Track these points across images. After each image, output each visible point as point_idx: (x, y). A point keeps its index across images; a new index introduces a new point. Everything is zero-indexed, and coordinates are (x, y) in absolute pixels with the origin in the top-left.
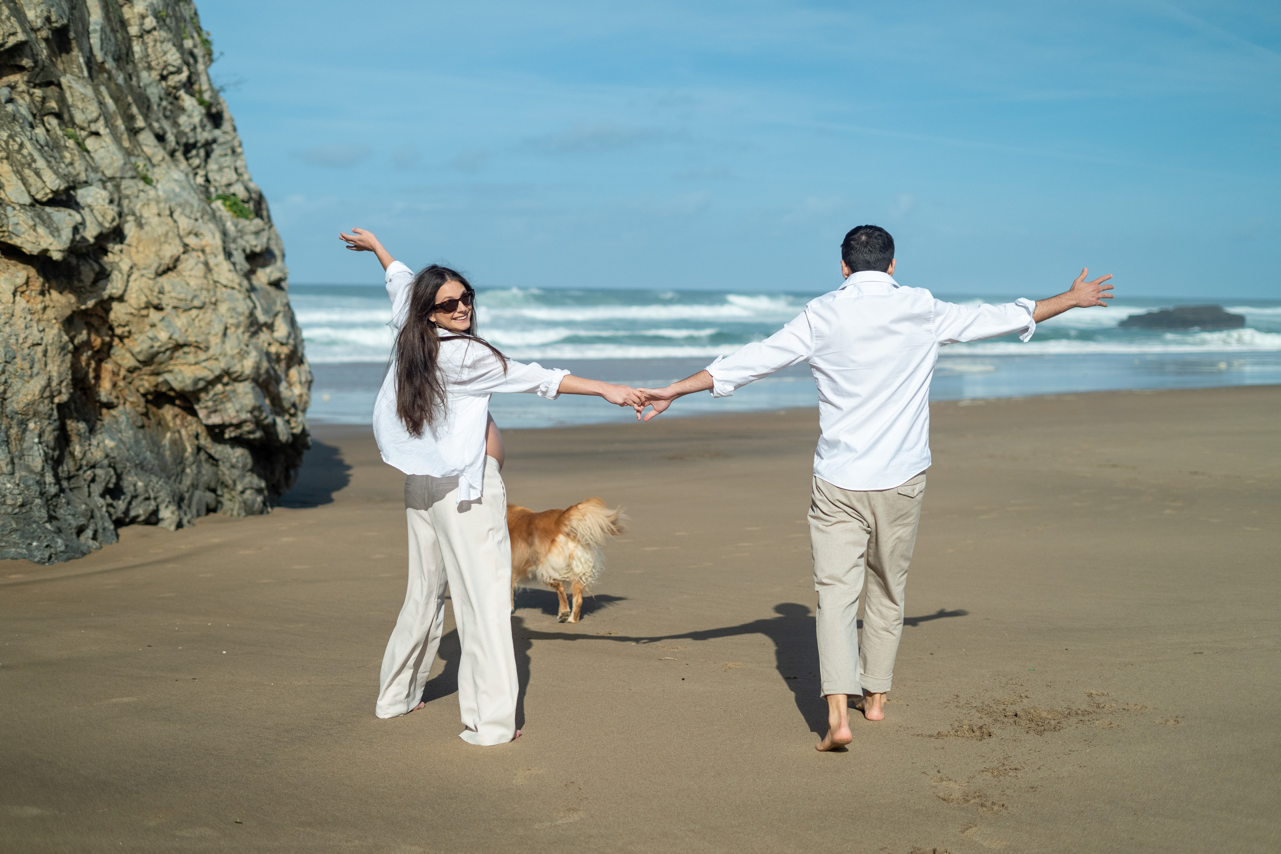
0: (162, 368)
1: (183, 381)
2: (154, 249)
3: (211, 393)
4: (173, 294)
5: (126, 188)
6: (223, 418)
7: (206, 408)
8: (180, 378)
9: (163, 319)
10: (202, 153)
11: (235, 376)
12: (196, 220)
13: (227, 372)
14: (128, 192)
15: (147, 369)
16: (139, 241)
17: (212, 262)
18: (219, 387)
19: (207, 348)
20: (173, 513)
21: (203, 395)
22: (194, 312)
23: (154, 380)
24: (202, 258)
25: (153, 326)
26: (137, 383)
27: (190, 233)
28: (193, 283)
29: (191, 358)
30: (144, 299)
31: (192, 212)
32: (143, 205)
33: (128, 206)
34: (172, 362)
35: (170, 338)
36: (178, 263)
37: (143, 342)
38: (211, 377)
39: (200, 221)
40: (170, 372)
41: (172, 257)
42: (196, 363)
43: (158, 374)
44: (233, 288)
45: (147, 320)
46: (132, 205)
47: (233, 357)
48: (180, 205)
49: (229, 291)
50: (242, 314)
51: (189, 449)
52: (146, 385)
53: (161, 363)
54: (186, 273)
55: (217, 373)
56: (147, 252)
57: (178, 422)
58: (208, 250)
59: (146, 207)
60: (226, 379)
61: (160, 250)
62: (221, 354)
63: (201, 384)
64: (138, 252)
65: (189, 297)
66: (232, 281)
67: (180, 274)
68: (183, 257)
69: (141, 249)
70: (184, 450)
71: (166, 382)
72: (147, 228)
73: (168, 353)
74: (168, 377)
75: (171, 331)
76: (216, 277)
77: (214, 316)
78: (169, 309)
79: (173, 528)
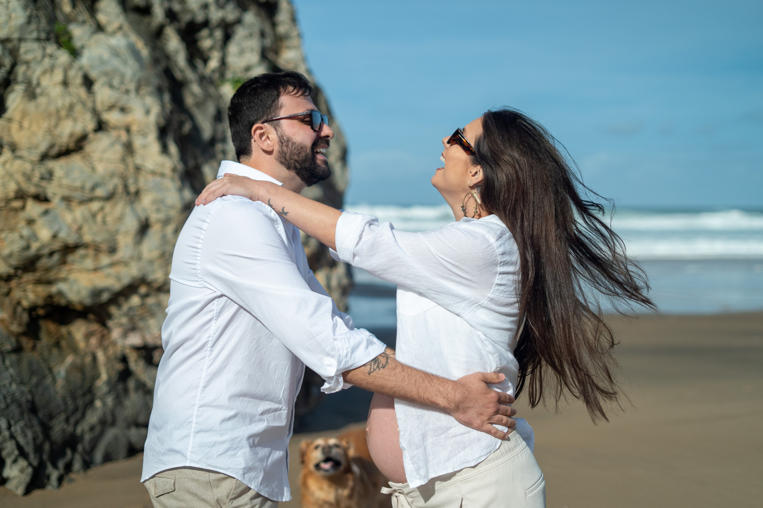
0: (52, 275)
1: (79, 292)
2: (45, 125)
3: (125, 307)
4: (65, 181)
5: (27, 52)
6: (144, 338)
7: (121, 325)
8: (75, 288)
9: (46, 212)
10: (219, 34)
11: (156, 285)
12: (127, 92)
13: (143, 281)
14: (29, 57)
15: (28, 277)
16: (24, 114)
17: (138, 142)
18: (135, 300)
19: (113, 250)
20: (22, 471)
21: (113, 310)
22: (95, 206)
23: (43, 290)
24: (124, 137)
25: (30, 222)
26: (17, 294)
27: (111, 108)
28: (101, 168)
29: (89, 263)
30: (12, 187)
31: (122, 82)
32: (45, 72)
33: (25, 73)
34: (65, 268)
35: (55, 237)
36: (84, 143)
37: (12, 242)
38: (117, 286)
39: (133, 95)
40: (65, 280)
41: (71, 135)
42: (96, 270)
43: (50, 283)
44: (163, 175)
45: (23, 215)
46: (29, 73)
47: (151, 262)
48: (106, 74)
49: (158, 179)
50: (172, 207)
51: (104, 376)
52: (31, 296)
53: (48, 270)
54: (96, 156)
55: (126, 281)
56: (34, 128)
57: (94, 341)
58: (134, 128)
59: (48, 76)
60: (143, 290)
61: (56, 126)
62: (132, 258)
63: (105, 297)
64: (21, 127)
65: (88, 185)
66: (163, 165)
67: (87, 158)
68: (91, 136)
69: (26, 124)
70: (97, 376)
71: (60, 293)
72: (42, 100)
73: (56, 257)
74: (62, 286)
75: (56, 228)
76: (138, 160)
77: (128, 211)
78: (56, 201)
79: (20, 491)
